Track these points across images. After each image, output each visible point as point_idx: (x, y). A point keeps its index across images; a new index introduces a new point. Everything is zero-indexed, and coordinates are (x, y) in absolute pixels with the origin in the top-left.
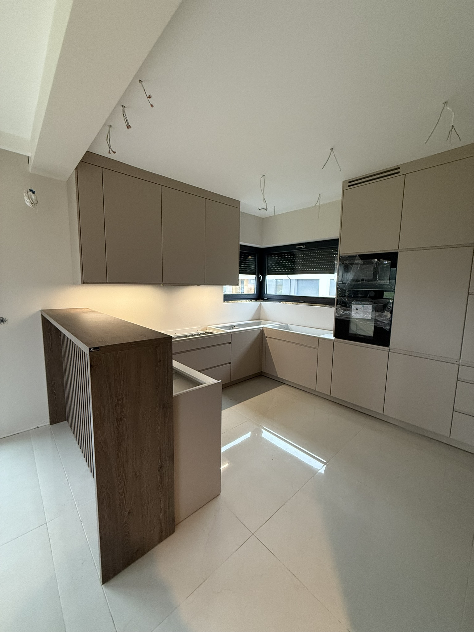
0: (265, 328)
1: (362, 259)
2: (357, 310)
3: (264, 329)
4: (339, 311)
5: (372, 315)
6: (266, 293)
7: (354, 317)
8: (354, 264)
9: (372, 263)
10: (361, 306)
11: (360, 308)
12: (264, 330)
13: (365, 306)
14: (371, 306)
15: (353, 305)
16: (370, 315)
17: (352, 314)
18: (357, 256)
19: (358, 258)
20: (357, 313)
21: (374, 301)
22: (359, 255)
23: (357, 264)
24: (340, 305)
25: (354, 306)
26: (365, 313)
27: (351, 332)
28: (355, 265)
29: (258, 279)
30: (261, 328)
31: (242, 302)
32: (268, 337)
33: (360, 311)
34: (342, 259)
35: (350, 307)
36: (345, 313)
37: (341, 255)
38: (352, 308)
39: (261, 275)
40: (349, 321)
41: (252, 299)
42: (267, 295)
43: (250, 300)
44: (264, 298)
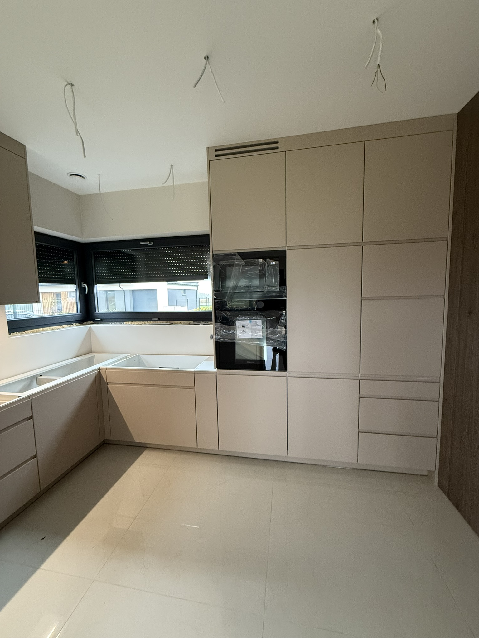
0: (103, 368)
1: (243, 259)
2: (243, 328)
3: (100, 370)
4: (219, 331)
5: (262, 334)
6: (97, 311)
7: (240, 338)
8: (234, 265)
9: (257, 264)
10: (248, 321)
11: (246, 325)
12: (101, 373)
13: (252, 321)
14: (261, 320)
15: (237, 321)
16: (261, 333)
17: (238, 334)
18: (237, 254)
19: (239, 257)
20: (244, 331)
21: (263, 314)
22: (240, 254)
23: (238, 265)
24: (220, 322)
25: (239, 323)
26: (253, 330)
27: (237, 357)
28: (236, 266)
29: (81, 291)
30: (96, 370)
31: (53, 329)
32: (109, 383)
33: (247, 328)
34: (217, 259)
35: (234, 324)
36: (228, 334)
37: (214, 253)
38: (237, 326)
39: (85, 285)
40: (234, 343)
41: (74, 322)
42: (100, 313)
43: (69, 325)
44: (95, 319)
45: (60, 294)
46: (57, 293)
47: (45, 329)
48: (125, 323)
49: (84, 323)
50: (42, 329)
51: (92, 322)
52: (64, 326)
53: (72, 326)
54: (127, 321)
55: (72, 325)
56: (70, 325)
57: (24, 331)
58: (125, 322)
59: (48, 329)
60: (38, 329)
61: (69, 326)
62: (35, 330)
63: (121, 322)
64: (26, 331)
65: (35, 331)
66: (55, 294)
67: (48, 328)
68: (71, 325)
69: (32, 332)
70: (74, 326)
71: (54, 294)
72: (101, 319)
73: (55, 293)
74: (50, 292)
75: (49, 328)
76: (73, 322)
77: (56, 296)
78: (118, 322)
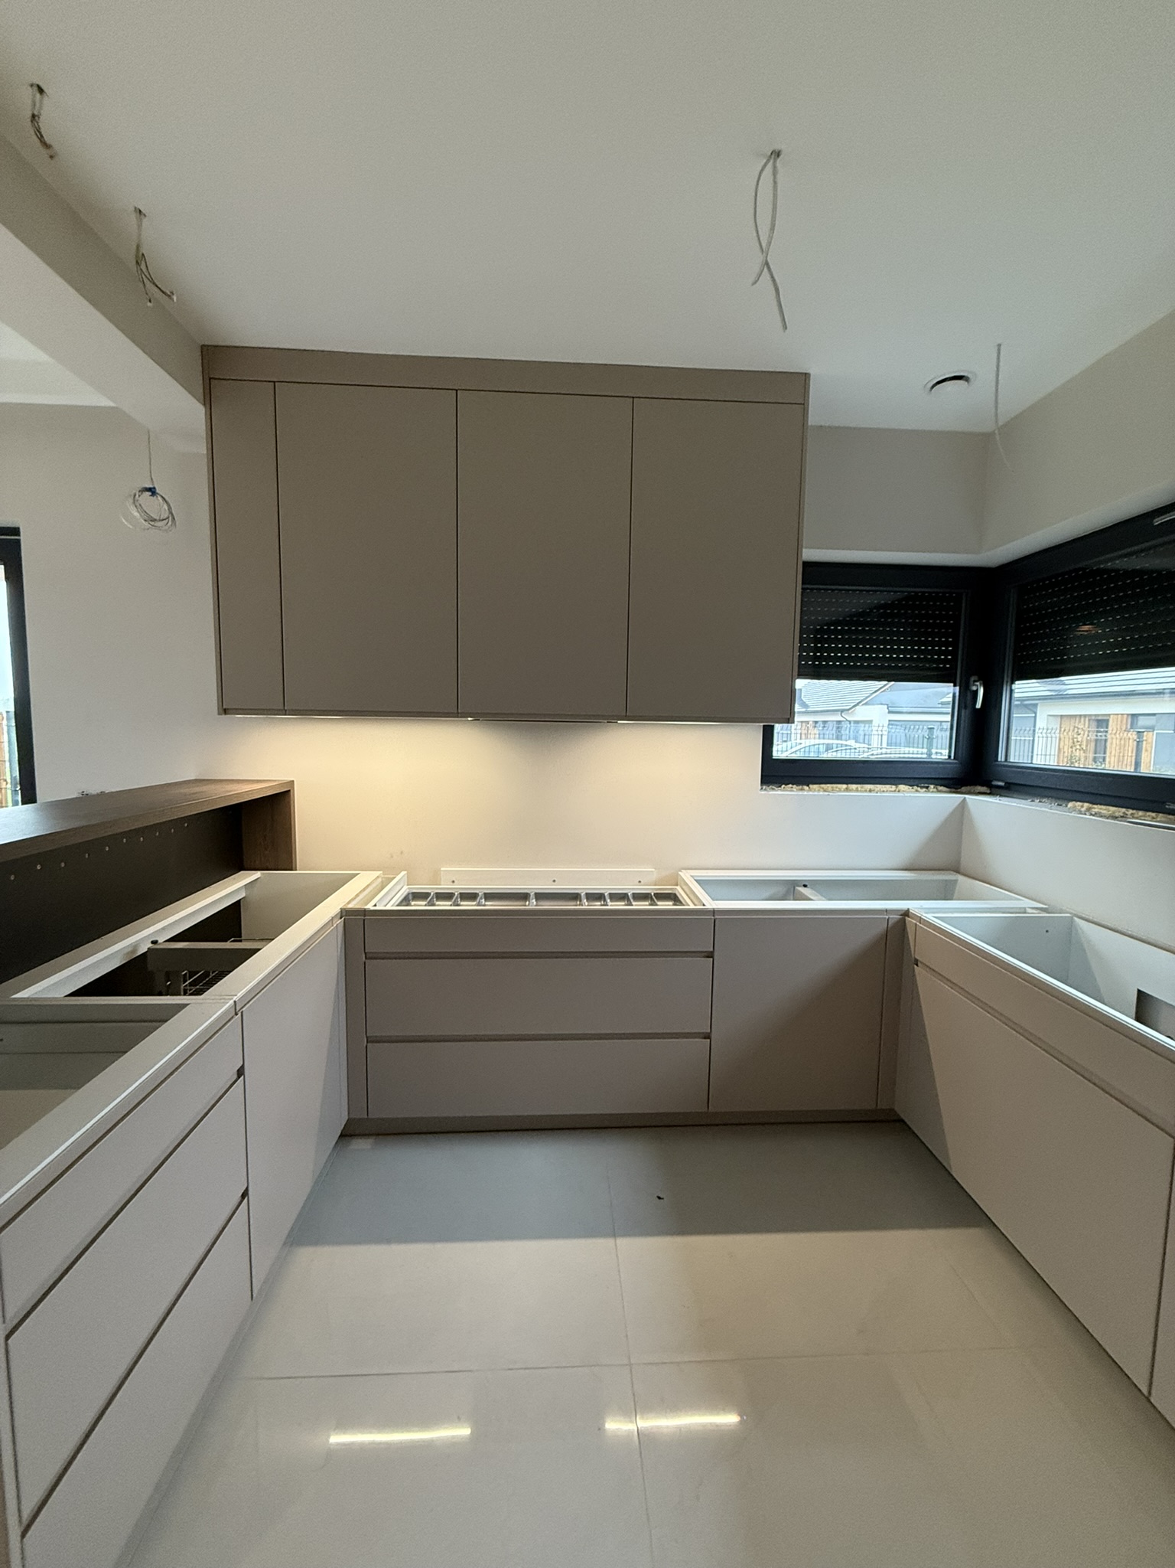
6: (1001, 757)
29: (965, 698)
32: (921, 963)
39: (979, 685)
41: (933, 781)
42: (1010, 766)
43: (918, 786)
44: (992, 781)
45: (1108, 721)
46: (1100, 718)
47: (854, 786)
48: (1070, 805)
49: (964, 789)
50: (844, 786)
51: (984, 789)
52: (902, 787)
53: (924, 789)
54: (1077, 801)
55: (927, 787)
56: (919, 789)
57: (808, 786)
58: (1072, 801)
59: (859, 789)
60: (835, 786)
61: (917, 791)
62: (829, 786)
63: (1059, 799)
64: (811, 786)
65: (830, 789)
66: (1094, 720)
67: (859, 786)
68: (922, 787)
69: (823, 788)
70: (929, 791)
71: (1089, 720)
72: (1006, 783)
73: (1093, 718)
74: (1080, 716)
75: (862, 788)
76: (929, 781)
77: (1094, 724)
78: (1052, 797)
